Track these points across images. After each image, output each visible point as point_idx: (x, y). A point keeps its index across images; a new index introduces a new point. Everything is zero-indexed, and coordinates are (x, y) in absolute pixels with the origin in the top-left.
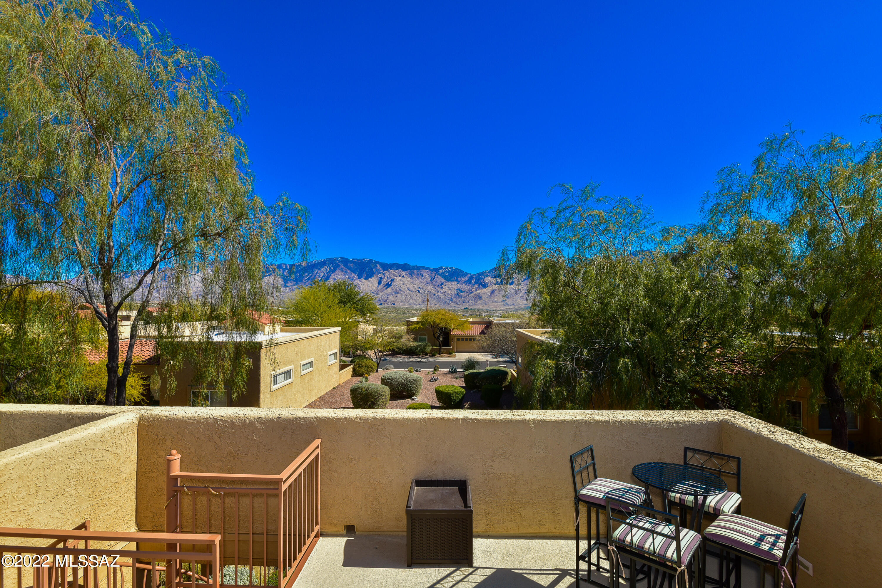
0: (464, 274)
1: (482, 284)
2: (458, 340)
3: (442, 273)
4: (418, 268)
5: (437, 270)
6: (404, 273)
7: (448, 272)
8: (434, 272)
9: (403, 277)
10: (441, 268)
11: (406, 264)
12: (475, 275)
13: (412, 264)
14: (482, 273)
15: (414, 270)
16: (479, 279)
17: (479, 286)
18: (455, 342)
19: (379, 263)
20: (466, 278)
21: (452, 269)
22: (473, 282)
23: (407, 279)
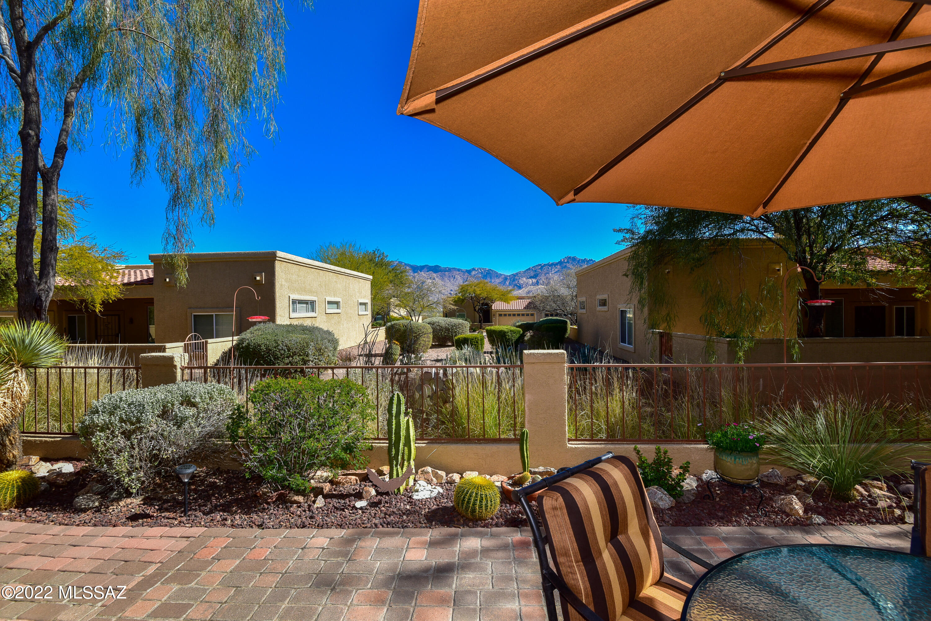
0: (498, 276)
1: (517, 286)
2: (500, 315)
3: (475, 275)
4: (450, 270)
5: (469, 272)
6: (435, 275)
7: (482, 273)
8: (467, 274)
9: (434, 279)
10: (474, 269)
11: (437, 266)
12: (509, 276)
13: (443, 266)
14: (517, 274)
15: (445, 272)
16: (514, 280)
17: (514, 287)
18: (497, 318)
19: (408, 265)
20: (500, 280)
21: (485, 269)
22: (507, 283)
23: (438, 281)
